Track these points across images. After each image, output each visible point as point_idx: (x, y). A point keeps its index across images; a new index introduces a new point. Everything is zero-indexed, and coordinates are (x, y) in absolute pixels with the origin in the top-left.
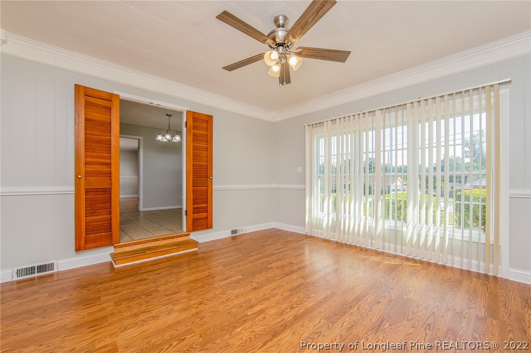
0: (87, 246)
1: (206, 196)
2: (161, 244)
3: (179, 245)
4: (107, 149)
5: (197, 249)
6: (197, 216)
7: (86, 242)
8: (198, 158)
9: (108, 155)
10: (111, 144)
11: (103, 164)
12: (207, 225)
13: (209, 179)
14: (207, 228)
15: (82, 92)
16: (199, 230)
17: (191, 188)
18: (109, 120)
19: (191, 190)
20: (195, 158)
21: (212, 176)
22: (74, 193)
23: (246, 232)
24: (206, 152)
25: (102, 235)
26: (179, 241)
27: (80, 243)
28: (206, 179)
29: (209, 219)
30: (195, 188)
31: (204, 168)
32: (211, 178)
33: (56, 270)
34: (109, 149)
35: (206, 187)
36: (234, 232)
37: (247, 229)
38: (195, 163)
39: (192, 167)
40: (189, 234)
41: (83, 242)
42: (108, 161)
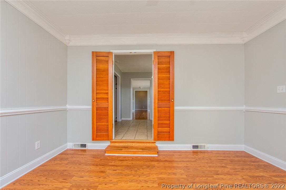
0: (97, 139)
1: (168, 115)
2: (136, 145)
3: (144, 149)
4: (106, 85)
5: (157, 155)
6: (160, 129)
7: (96, 137)
8: (162, 86)
9: (107, 88)
10: (108, 82)
11: (104, 93)
12: (169, 137)
13: (171, 102)
14: (169, 140)
15: (95, 55)
16: (162, 140)
17: (157, 108)
18: (107, 68)
19: (157, 110)
20: (159, 86)
21: (174, 100)
22: (91, 109)
23: (208, 150)
24: (169, 81)
25: (104, 134)
26: (148, 145)
27: (94, 136)
28: (169, 101)
29: (171, 133)
30: (160, 108)
31: (167, 93)
32: (172, 100)
33: (86, 148)
34: (107, 85)
35: (169, 108)
36: (195, 147)
37: (210, 147)
38: (159, 89)
39: (157, 93)
40: (155, 142)
41: (95, 136)
42: (107, 92)
